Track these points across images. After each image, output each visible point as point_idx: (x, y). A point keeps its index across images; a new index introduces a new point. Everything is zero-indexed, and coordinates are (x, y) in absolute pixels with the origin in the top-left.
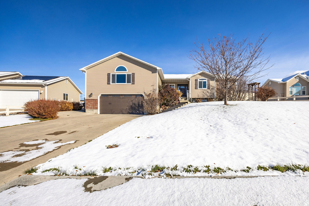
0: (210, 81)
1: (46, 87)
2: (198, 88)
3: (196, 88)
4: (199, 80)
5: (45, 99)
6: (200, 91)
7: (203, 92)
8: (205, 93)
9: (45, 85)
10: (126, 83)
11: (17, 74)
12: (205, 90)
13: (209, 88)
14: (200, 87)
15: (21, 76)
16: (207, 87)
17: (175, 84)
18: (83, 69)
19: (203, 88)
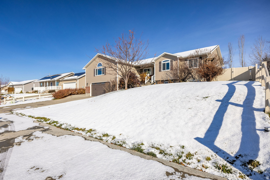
0: (173, 62)
1: (78, 80)
2: (162, 71)
3: (160, 71)
4: (162, 63)
5: (77, 88)
6: (163, 73)
7: (167, 74)
8: (168, 74)
9: (77, 79)
10: (102, 75)
11: (72, 73)
12: (168, 71)
13: (172, 69)
14: (164, 69)
15: (74, 74)
16: (170, 68)
17: (151, 68)
18: (84, 68)
19: (166, 70)
